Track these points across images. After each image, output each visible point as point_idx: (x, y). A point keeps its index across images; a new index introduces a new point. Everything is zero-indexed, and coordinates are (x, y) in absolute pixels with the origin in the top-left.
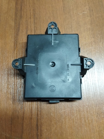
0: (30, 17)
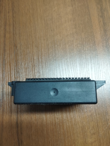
0: (9, 12)
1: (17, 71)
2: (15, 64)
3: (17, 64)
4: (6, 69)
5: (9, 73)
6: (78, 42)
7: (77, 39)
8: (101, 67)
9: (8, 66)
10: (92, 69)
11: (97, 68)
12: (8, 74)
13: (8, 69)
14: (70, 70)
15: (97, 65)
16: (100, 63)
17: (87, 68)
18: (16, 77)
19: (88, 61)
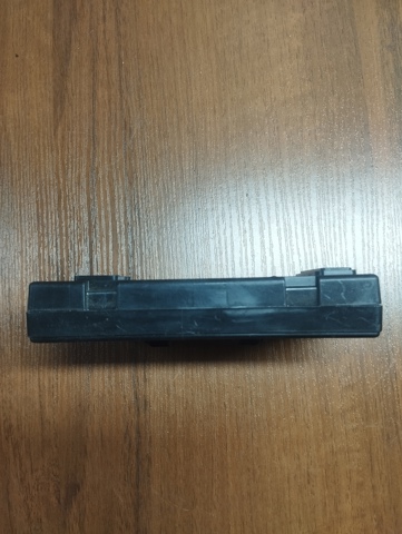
1: (131, 205)
2: (127, 184)
3: (131, 184)
4: (99, 196)
5: (109, 209)
6: (318, 124)
7: (314, 115)
8: (380, 201)
9: (104, 186)
10: (353, 205)
11: (370, 204)
12: (106, 211)
13: (105, 198)
14: (290, 205)
15: (370, 195)
16: (379, 190)
17: (339, 202)
18: (129, 220)
19: (344, 181)
